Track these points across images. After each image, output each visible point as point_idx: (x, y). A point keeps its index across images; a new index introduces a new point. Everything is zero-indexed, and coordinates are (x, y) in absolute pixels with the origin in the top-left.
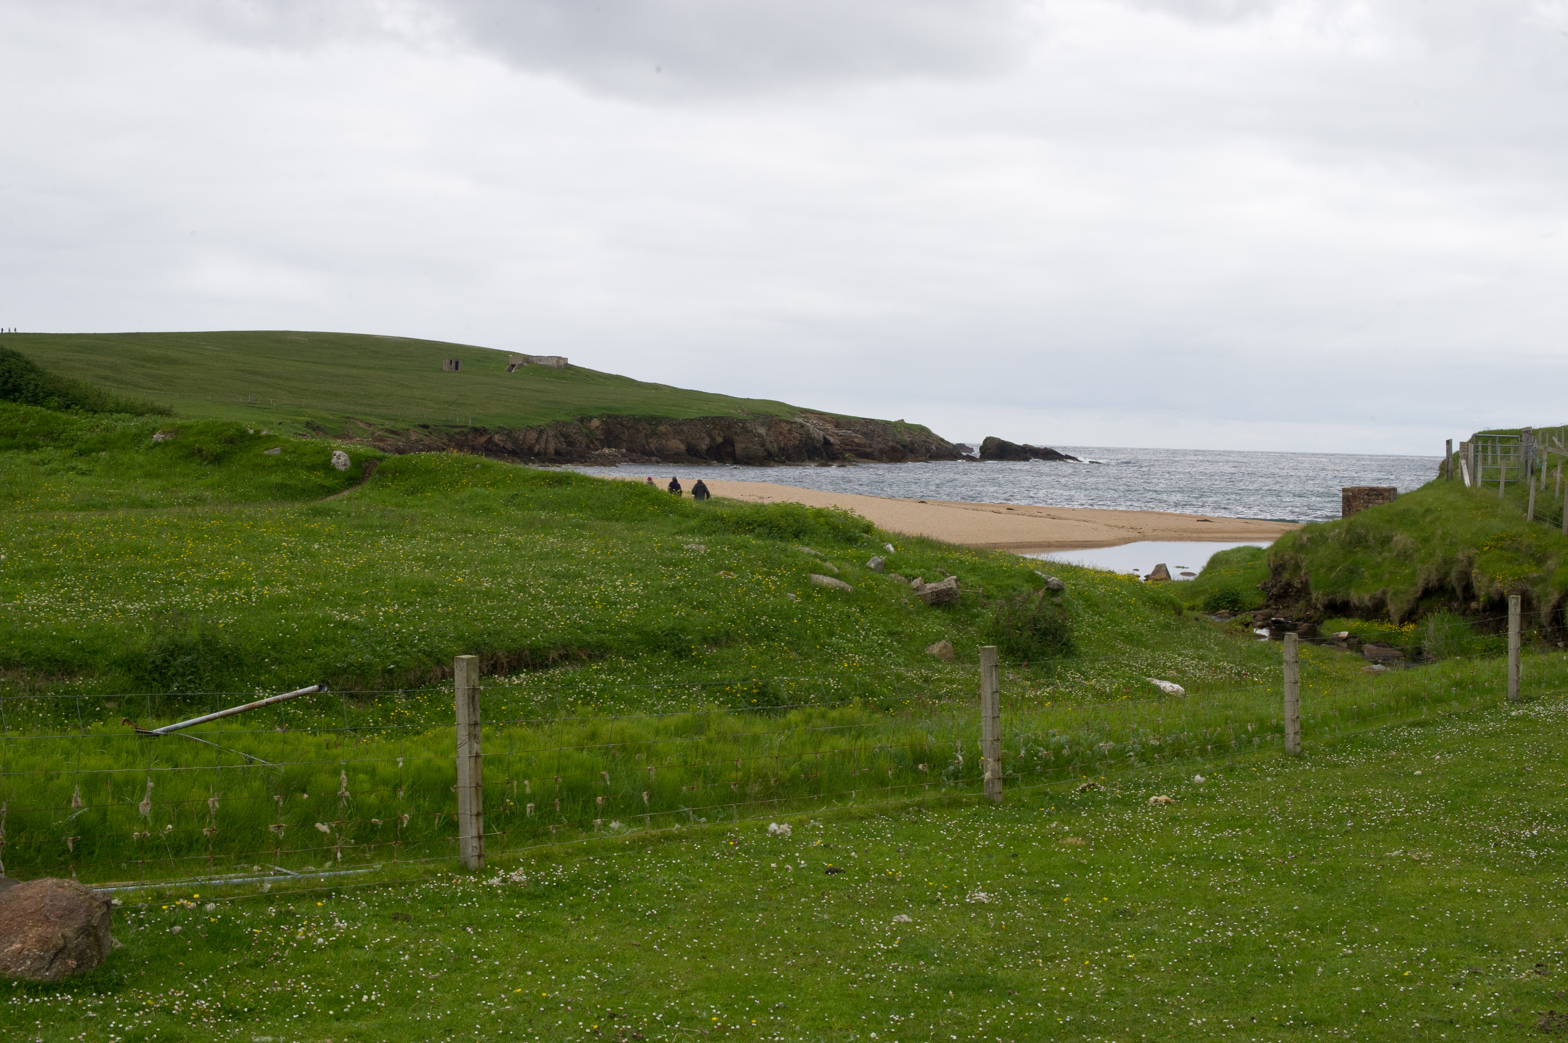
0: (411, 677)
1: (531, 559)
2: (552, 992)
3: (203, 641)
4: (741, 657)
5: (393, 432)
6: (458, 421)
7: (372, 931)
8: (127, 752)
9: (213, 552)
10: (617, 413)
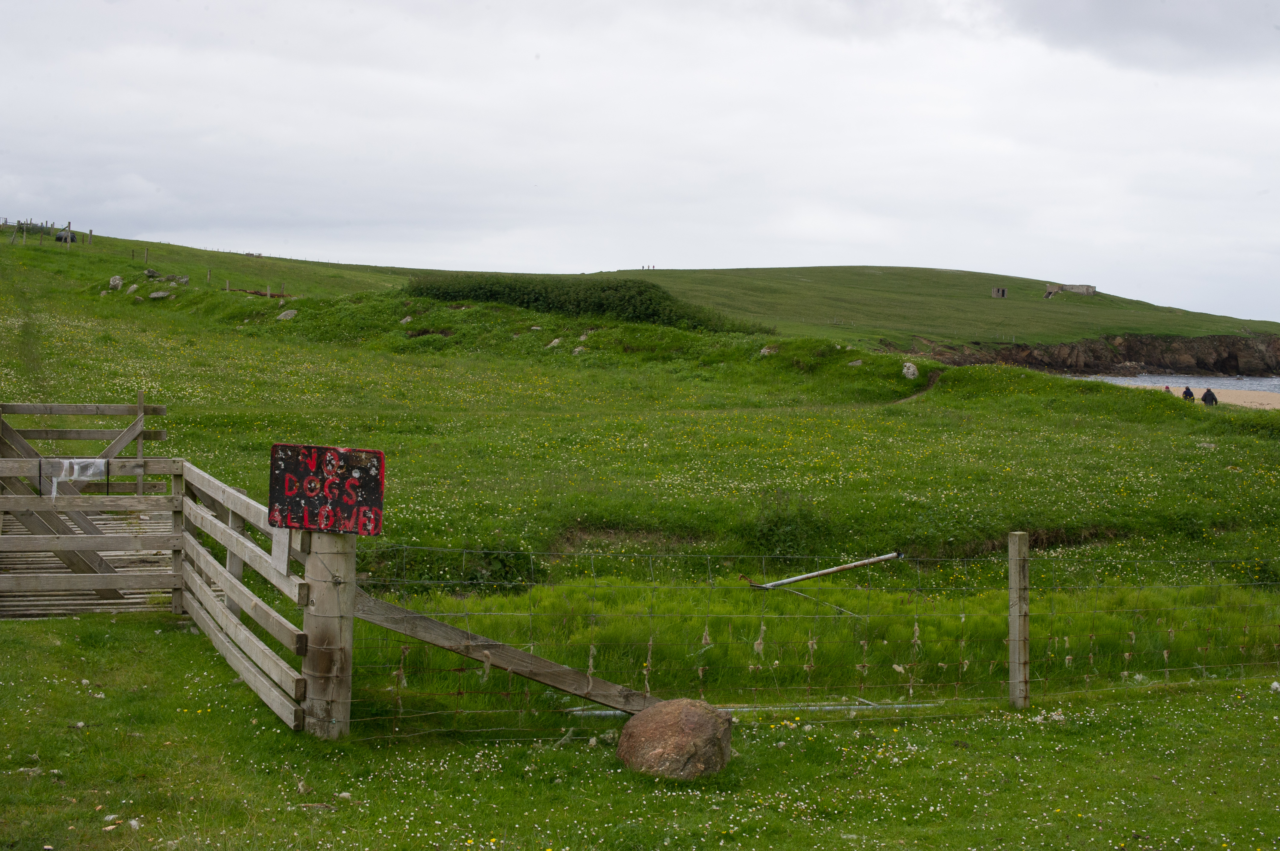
0: (967, 548)
1: (1067, 453)
2: (1086, 814)
3: (801, 515)
4: (1245, 539)
5: (951, 348)
6: (1004, 339)
7: (937, 755)
8: (744, 602)
9: (809, 444)
10: (1137, 332)
